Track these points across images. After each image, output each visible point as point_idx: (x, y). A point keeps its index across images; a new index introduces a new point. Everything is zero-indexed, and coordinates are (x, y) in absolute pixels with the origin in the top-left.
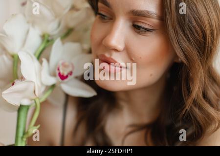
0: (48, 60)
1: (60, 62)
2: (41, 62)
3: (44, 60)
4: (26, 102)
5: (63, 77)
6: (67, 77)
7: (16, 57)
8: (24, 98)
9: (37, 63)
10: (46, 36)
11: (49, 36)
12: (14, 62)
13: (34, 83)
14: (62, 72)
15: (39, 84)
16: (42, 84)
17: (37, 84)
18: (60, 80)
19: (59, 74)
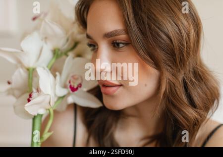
0: (61, 74)
1: (71, 75)
2: (55, 76)
3: (57, 73)
4: (42, 111)
5: (73, 89)
6: (76, 89)
7: (31, 70)
8: (41, 108)
9: (51, 77)
10: (57, 50)
11: (59, 50)
12: (29, 75)
13: (50, 95)
14: (72, 84)
15: (53, 95)
16: (55, 95)
17: (52, 95)
18: (71, 92)
19: (71, 87)
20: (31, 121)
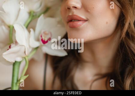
0: (34, 30)
1: (42, 31)
2: (29, 32)
3: (31, 30)
4: (19, 59)
5: (44, 42)
6: (47, 42)
7: (11, 27)
8: (18, 56)
9: (26, 32)
10: (32, 13)
11: (34, 12)
12: (10, 31)
13: (25, 46)
14: (43, 38)
16: (30, 47)
17: (27, 46)
18: (42, 44)
19: (42, 40)
20: (11, 67)
